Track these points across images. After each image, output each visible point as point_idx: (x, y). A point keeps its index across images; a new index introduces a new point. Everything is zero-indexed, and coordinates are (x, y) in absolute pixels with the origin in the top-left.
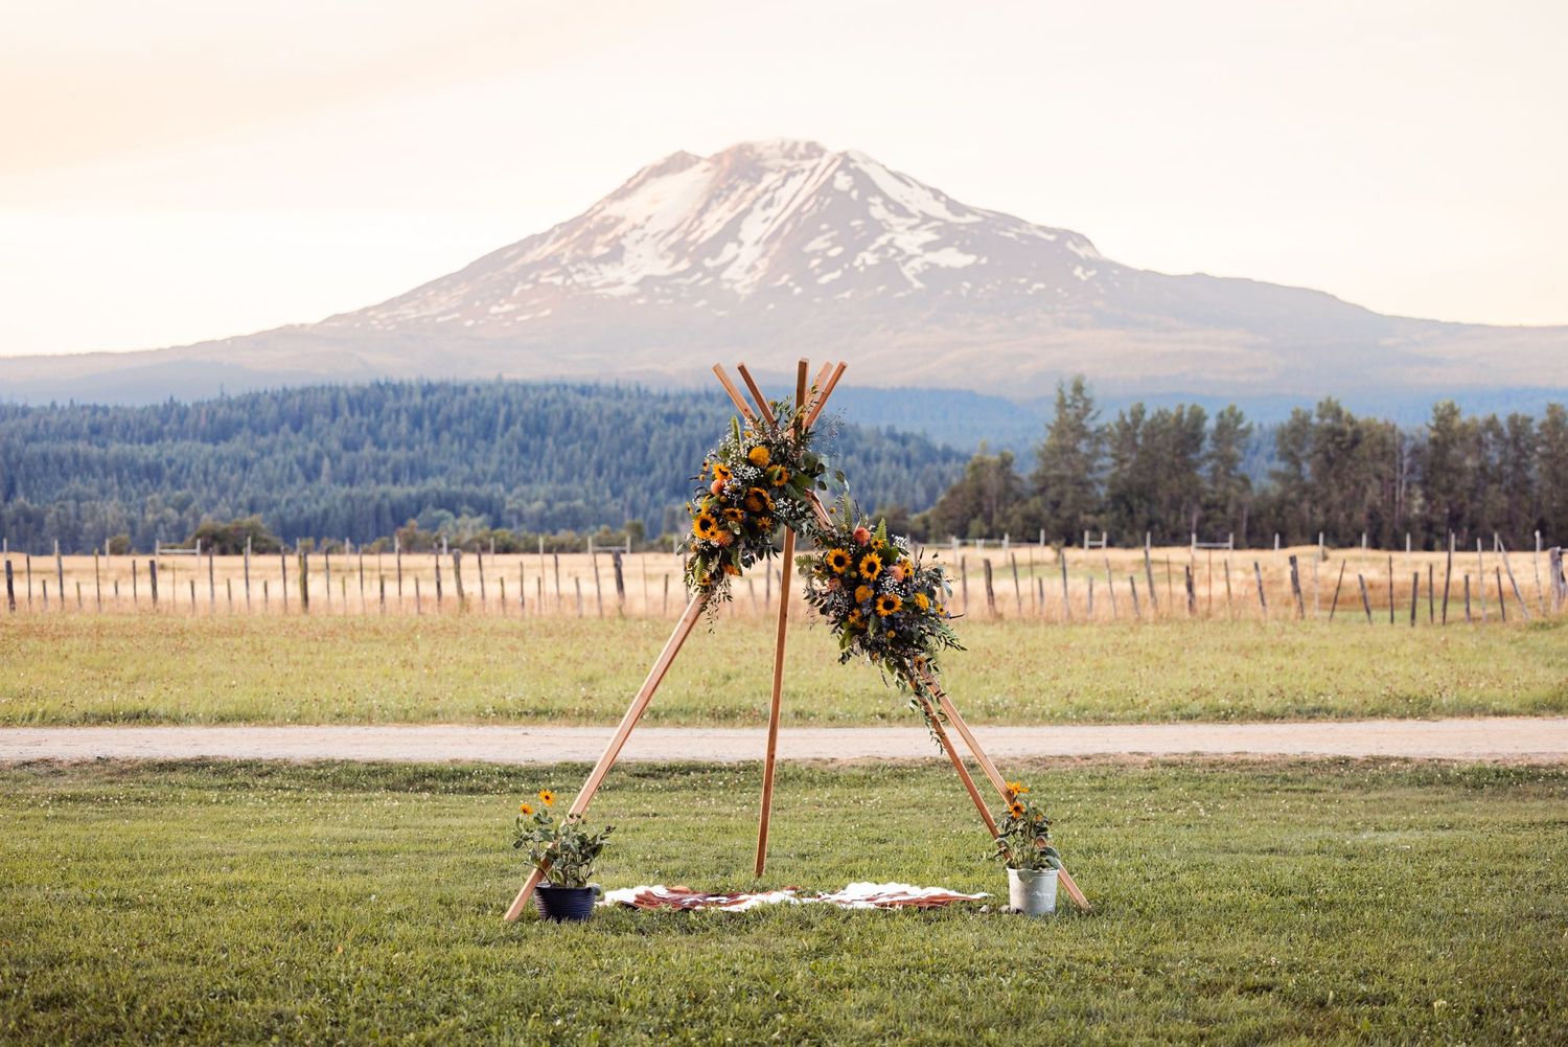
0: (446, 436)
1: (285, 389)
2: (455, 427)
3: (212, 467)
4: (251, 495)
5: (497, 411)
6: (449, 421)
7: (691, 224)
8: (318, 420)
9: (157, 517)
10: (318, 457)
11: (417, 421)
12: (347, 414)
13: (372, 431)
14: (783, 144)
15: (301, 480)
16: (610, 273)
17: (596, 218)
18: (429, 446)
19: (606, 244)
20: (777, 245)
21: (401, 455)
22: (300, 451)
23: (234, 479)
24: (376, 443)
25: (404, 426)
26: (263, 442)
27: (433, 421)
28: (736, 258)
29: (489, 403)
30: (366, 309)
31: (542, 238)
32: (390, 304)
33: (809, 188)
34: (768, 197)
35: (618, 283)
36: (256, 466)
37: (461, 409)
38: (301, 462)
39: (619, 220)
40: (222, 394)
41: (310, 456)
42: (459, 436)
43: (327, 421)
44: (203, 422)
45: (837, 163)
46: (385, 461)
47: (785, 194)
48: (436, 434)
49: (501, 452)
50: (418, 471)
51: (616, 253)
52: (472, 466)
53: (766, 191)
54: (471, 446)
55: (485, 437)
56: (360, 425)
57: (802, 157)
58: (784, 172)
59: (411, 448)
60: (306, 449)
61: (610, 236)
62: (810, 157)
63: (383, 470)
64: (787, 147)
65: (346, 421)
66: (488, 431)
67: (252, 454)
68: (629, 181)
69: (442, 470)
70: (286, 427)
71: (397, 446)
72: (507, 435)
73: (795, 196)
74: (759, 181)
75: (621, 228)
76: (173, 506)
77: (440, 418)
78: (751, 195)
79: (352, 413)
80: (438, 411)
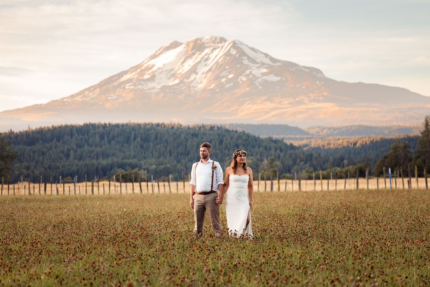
0: (113, 142)
1: (53, 126)
2: (116, 139)
3: (32, 154)
4: (48, 164)
5: (131, 133)
6: (114, 138)
7: (179, 67)
8: (66, 137)
9: (19, 172)
10: (69, 150)
11: (102, 137)
12: (76, 135)
13: (86, 141)
14: (211, 38)
15: (64, 159)
16: (151, 85)
17: (145, 65)
18: (108, 146)
19: (149, 74)
20: (210, 74)
21: (98, 149)
22: (62, 148)
23: (41, 158)
24: (88, 145)
25: (98, 139)
26: (48, 145)
27: (108, 137)
28: (195, 79)
29: (128, 130)
30: (64, 98)
31: (125, 73)
32: (72, 96)
33: (221, 54)
34: (206, 57)
35: (154, 88)
36: (47, 154)
37: (118, 133)
38: (62, 152)
39: (153, 66)
40: (29, 128)
41: (66, 150)
42: (118, 142)
43: (70, 137)
44: (24, 139)
45: (231, 45)
46: (93, 152)
47: (212, 56)
48: (109, 142)
49: (134, 148)
50: (105, 155)
51: (153, 78)
52: (124, 152)
53: (206, 55)
54: (122, 146)
55: (127, 143)
56: (82, 139)
57: (218, 43)
58: (212, 48)
59: (101, 147)
60: (64, 148)
61: (150, 71)
62: (221, 42)
63: (92, 155)
64: (213, 39)
65: (77, 138)
66: (128, 140)
67: (45, 150)
68: (157, 52)
69: (114, 155)
70: (55, 140)
71: (96, 146)
72: (135, 142)
73: (216, 56)
74: (203, 51)
75: (154, 69)
76: (24, 168)
77: (110, 136)
78: (200, 57)
79: (78, 135)
80: (109, 134)
